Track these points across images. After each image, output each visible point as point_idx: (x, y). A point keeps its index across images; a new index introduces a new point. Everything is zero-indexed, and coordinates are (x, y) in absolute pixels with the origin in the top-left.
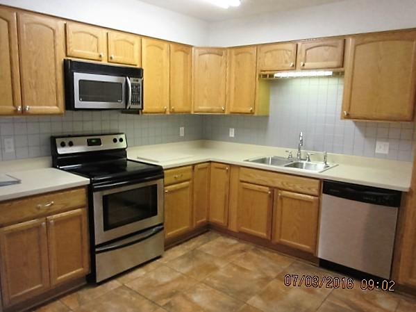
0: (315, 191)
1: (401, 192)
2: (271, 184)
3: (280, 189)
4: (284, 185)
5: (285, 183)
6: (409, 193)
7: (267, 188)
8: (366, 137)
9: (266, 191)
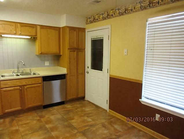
0: (40, 82)
1: (65, 74)
2: (20, 84)
3: (25, 85)
4: (27, 83)
5: (27, 82)
6: (67, 74)
7: (19, 87)
8: (41, 60)
9: (18, 88)
